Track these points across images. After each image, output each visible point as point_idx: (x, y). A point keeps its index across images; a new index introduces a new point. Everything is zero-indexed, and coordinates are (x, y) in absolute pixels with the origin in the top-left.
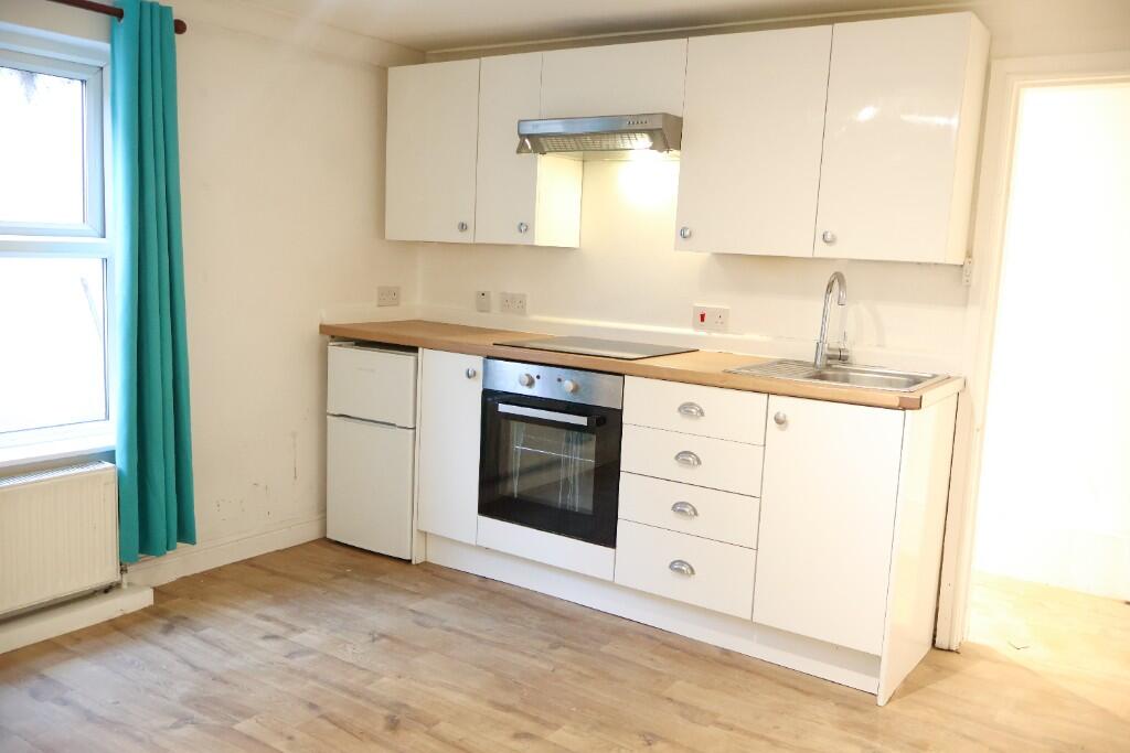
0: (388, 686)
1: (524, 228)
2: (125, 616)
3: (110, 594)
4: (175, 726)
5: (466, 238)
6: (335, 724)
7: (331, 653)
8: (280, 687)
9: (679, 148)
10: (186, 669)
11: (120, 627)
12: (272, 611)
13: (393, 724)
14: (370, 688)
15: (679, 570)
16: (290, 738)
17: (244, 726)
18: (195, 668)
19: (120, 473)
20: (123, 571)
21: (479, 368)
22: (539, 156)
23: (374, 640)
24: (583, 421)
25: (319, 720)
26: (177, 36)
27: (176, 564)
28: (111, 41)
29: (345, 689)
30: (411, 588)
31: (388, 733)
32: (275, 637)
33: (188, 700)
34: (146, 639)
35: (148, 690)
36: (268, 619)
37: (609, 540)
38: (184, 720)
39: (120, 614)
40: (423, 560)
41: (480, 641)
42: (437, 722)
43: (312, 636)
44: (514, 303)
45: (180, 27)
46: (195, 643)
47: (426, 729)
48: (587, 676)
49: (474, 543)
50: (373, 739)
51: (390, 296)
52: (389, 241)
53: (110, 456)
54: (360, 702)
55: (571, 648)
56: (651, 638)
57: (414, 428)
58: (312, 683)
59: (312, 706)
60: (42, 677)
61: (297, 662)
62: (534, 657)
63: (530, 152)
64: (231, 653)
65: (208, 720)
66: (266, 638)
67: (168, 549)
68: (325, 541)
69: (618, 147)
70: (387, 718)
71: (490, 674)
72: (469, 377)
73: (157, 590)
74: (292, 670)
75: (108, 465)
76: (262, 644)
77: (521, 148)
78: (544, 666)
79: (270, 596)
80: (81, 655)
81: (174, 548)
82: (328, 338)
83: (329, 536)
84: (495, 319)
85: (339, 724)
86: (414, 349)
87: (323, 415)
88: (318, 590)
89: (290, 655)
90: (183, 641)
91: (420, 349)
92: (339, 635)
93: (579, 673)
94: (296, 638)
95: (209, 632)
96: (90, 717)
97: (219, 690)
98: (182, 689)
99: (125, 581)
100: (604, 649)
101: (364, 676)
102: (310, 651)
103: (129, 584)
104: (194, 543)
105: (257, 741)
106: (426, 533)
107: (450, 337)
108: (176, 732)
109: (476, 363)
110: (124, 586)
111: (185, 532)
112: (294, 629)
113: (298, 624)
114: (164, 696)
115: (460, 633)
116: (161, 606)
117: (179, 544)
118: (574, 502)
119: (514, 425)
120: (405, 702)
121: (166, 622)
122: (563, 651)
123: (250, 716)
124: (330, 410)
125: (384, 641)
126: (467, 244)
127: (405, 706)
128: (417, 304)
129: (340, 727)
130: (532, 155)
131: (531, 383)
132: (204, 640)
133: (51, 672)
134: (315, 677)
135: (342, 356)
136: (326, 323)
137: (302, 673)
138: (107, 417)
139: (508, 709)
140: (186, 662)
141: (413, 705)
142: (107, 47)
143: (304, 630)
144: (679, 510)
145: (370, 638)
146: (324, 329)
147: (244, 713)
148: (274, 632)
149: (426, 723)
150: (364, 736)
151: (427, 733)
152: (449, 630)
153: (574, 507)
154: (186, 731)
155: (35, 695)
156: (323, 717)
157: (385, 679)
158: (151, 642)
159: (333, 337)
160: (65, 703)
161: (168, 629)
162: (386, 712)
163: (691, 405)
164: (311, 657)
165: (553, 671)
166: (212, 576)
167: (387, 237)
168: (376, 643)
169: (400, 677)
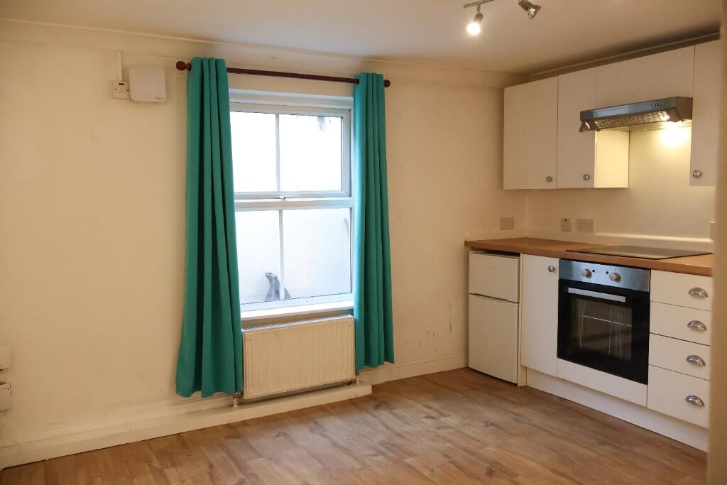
0: (491, 451)
1: (588, 177)
2: (357, 398)
3: (351, 386)
4: (375, 455)
5: (552, 186)
6: (458, 467)
7: (461, 429)
8: (431, 444)
9: (690, 117)
10: (384, 428)
11: (354, 404)
12: (432, 404)
13: (490, 473)
14: (480, 451)
15: (693, 402)
16: (432, 470)
17: (409, 460)
18: (388, 428)
19: (355, 320)
20: (357, 374)
21: (557, 266)
22: (596, 132)
23: (487, 426)
24: (622, 299)
25: (449, 464)
26: (385, 88)
27: (384, 374)
28: (354, 96)
29: (467, 451)
30: (514, 400)
31: (486, 477)
32: (432, 418)
33: (383, 444)
34: (366, 411)
35: (364, 436)
36: (430, 408)
37: (643, 379)
38: (379, 453)
39: (354, 397)
40: (525, 385)
41: (552, 434)
42: (517, 475)
43: (452, 420)
44: (586, 226)
45: (387, 83)
46: (389, 415)
47: (510, 478)
48: (620, 464)
49: (555, 375)
50: (478, 479)
51: (507, 223)
52: (506, 190)
53: (351, 311)
54: (474, 458)
55: (613, 446)
56: (673, 447)
57: (518, 303)
58: (448, 444)
59: (446, 456)
60: (316, 422)
61: (441, 432)
62: (586, 448)
63: (589, 130)
64: (407, 423)
65: (391, 454)
66: (427, 417)
67: (379, 364)
68: (468, 369)
69: (651, 121)
70: (487, 468)
71: (554, 454)
72: (550, 271)
73: (374, 387)
74: (438, 436)
75: (350, 316)
76: (425, 420)
77: (583, 128)
78: (592, 454)
79: (432, 396)
80: (334, 415)
81: (382, 364)
82: (469, 249)
83: (470, 366)
84: (574, 236)
85: (460, 468)
86: (518, 255)
87: (467, 294)
88: (460, 396)
89: (439, 428)
90: (384, 414)
91: (521, 255)
92: (467, 421)
93: (616, 462)
94: (443, 419)
95: (398, 411)
96: (335, 444)
97: (399, 441)
98: (380, 437)
99: (358, 379)
100: (637, 450)
101: (478, 444)
102: (450, 427)
103: (360, 382)
104: (393, 362)
105: (415, 469)
106: (526, 368)
107: (539, 246)
108: (375, 458)
109: (555, 262)
110: (358, 383)
111: (388, 356)
112: (443, 415)
113: (446, 412)
114: (371, 440)
115: (541, 429)
116: (375, 395)
117: (385, 362)
118: (619, 353)
119: (580, 301)
120: (500, 462)
121: (376, 403)
122: (607, 448)
123: (412, 456)
124: (470, 292)
125: (493, 427)
126: (553, 190)
127: (500, 464)
128: (525, 227)
129: (461, 469)
130: (591, 132)
131: (589, 275)
132: (395, 415)
133: (320, 421)
134: (450, 441)
135: (477, 259)
136: (468, 240)
137: (444, 438)
138: (351, 292)
139: (563, 475)
140: (384, 424)
141: (504, 464)
142: (352, 99)
143: (448, 416)
144: (691, 361)
145: (485, 425)
146: (467, 243)
147: (410, 454)
148: (433, 415)
149: (510, 474)
150: (472, 476)
151: (510, 480)
152: (534, 426)
153: (619, 356)
154: (380, 458)
155: (311, 430)
156: (451, 462)
157: (489, 448)
158: (369, 413)
159: (472, 248)
160: (324, 436)
161: (377, 407)
162: (487, 465)
163: (698, 289)
164: (450, 430)
165: (597, 458)
166: (403, 382)
167: (505, 188)
168: (488, 428)
169: (499, 448)
